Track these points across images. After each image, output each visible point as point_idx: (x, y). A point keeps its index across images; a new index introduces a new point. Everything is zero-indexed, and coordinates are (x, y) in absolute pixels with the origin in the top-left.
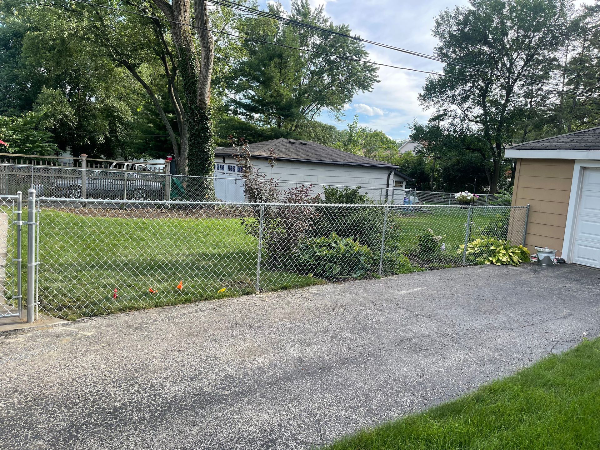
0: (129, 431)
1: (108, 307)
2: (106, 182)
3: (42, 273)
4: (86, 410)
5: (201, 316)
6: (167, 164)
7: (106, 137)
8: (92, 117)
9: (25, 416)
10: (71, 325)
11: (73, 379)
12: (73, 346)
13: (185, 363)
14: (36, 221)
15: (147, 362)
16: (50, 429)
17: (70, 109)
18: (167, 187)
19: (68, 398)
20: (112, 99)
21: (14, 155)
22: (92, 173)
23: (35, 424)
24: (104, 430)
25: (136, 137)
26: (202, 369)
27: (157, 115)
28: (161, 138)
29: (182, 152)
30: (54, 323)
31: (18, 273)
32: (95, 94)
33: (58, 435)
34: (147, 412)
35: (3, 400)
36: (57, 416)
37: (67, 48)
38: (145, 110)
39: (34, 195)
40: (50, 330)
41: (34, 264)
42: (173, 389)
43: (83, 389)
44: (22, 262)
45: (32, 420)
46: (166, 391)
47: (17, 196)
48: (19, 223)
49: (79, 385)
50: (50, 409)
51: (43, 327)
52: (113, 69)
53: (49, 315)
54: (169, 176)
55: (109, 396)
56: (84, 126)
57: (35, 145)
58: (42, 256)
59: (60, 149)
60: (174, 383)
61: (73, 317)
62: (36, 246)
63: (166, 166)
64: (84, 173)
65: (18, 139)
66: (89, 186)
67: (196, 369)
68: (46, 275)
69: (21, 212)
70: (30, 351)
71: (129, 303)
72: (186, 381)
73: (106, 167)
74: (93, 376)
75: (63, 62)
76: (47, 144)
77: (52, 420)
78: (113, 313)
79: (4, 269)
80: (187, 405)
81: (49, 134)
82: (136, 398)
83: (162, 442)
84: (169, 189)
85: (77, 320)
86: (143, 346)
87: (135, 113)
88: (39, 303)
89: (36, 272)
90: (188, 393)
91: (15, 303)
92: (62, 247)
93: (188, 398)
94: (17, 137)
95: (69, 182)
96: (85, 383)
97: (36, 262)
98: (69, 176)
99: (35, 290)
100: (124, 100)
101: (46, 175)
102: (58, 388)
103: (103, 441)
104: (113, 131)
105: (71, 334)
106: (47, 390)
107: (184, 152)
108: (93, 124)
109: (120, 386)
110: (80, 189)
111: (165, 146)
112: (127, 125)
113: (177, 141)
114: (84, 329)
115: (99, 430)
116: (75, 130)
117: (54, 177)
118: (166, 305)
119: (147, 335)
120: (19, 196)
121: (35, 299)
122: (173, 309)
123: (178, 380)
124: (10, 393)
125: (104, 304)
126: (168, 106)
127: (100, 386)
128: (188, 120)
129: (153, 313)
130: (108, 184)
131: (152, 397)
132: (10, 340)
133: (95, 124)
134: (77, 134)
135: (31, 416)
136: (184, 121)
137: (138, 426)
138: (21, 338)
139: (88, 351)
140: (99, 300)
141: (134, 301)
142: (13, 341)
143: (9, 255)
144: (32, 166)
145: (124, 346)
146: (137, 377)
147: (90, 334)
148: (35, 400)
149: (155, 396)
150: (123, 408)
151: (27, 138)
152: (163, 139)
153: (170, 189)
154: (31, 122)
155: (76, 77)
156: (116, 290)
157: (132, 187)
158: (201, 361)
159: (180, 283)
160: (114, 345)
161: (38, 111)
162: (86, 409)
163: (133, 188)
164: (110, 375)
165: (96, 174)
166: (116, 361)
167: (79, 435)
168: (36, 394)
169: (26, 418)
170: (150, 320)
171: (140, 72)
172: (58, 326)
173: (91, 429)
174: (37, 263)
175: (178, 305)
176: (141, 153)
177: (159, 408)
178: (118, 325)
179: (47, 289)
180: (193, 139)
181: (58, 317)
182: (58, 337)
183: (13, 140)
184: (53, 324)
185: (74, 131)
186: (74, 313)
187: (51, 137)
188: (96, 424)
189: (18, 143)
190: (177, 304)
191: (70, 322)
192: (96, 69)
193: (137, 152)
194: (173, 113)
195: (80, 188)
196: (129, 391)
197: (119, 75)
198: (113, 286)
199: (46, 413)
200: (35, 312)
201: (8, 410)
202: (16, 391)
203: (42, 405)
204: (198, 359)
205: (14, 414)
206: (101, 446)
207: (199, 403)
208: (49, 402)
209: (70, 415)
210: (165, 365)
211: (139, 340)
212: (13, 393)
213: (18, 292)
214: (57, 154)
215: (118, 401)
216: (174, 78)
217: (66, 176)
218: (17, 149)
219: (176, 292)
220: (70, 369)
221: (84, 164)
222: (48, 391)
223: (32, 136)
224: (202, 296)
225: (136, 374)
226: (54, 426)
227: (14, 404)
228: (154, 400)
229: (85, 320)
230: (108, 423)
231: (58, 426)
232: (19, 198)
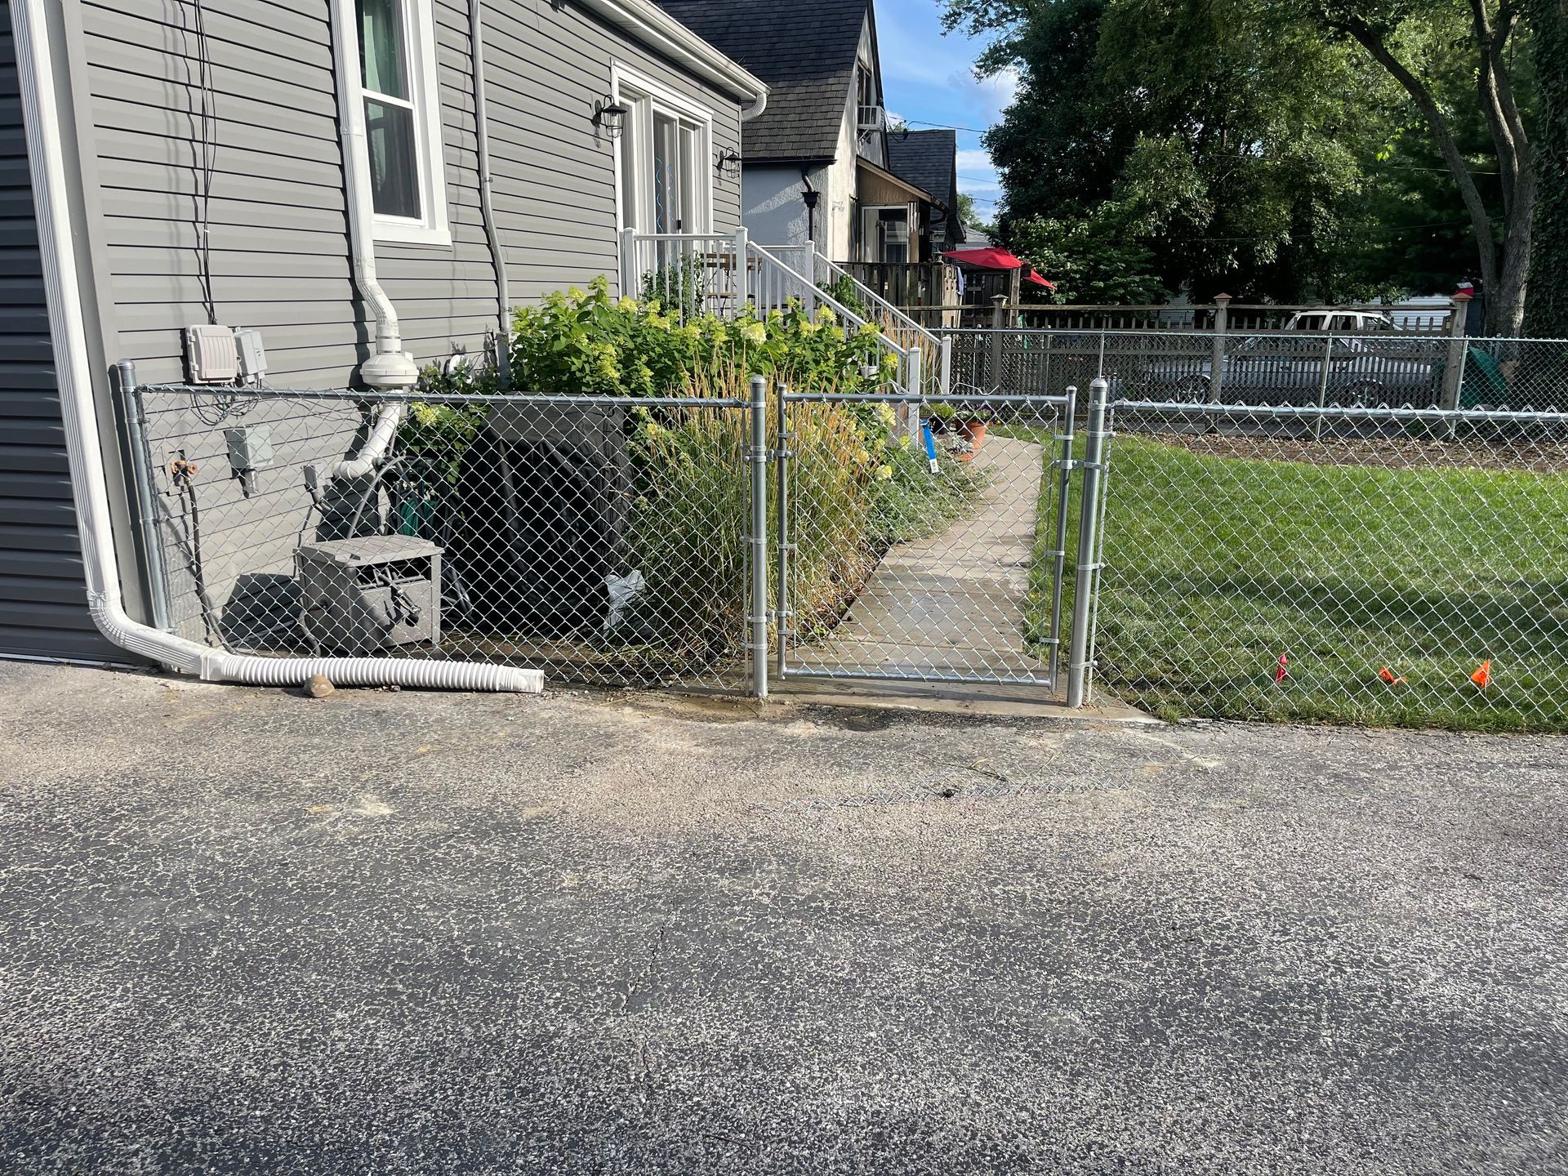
0: (1306, 1073)
1: (1260, 701)
2: (1272, 365)
3: (1107, 589)
4: (1189, 968)
5: (1553, 782)
6: (1459, 306)
7: (1281, 245)
8: (1251, 196)
9: (1046, 937)
10: (1164, 730)
11: (1163, 875)
12: (1167, 786)
13: (1492, 920)
14: (1103, 462)
15: (1366, 883)
16: (1099, 989)
17: (1198, 182)
18: (1449, 374)
19: (1147, 921)
20: (1308, 139)
21: (1066, 307)
22: (1238, 341)
23: (1067, 963)
24: (1235, 1044)
25: (1367, 236)
26: (1549, 957)
27: (1437, 163)
28: (1441, 232)
29: (1507, 269)
30: (1124, 717)
31: (1056, 583)
32: (1263, 134)
33: (1115, 1011)
34: (1361, 1035)
35: (1003, 880)
36: (1117, 960)
37: (1202, 20)
38: (1401, 153)
39: (1104, 395)
40: (1114, 734)
41: (1091, 566)
42: (1446, 991)
43: (1187, 908)
44: (1066, 559)
45: (1060, 953)
46: (1423, 991)
47: (1066, 398)
48: (1066, 464)
49: (1175, 894)
50: (1103, 936)
51: (1101, 722)
52: (1318, 51)
53: (1115, 696)
54: (1462, 341)
55: (1252, 950)
56: (1229, 223)
57: (1111, 282)
58: (1109, 547)
59: (1166, 287)
60: (1449, 972)
61: (1170, 711)
62: (1098, 523)
63: (1454, 312)
64: (1219, 345)
65: (1076, 272)
66: (1228, 378)
67: (1526, 951)
68: (1117, 595)
69: (1071, 437)
70: (1068, 776)
71: (1318, 701)
72: (1490, 980)
73: (1276, 327)
74: (1213, 882)
75: (1190, 62)
76: (1137, 279)
77: (1106, 967)
78: (1271, 721)
79: (1027, 573)
80: (1490, 1058)
81: (1144, 252)
82: (1329, 981)
83: (1404, 1142)
84: (1458, 381)
85: (1180, 720)
86: (1355, 833)
87: (1368, 165)
88: (1096, 663)
89: (1093, 586)
90: (1497, 1019)
91: (1044, 653)
92: (1157, 531)
93: (1497, 1035)
94: (1075, 267)
95: (1181, 370)
96: (1190, 895)
97: (1095, 561)
98: (1181, 353)
99: (1090, 630)
100: (1341, 136)
101: (1131, 352)
102: (1125, 888)
103: (1231, 1075)
104: (1301, 228)
105: (1163, 754)
106: (1099, 885)
107: (1515, 267)
108: (1250, 213)
109: (1285, 933)
110: (1205, 385)
111: (1453, 255)
112: (1345, 207)
113: (1495, 235)
114: (1195, 748)
115: (1220, 1038)
116: (1205, 236)
117: (1149, 357)
118: (1431, 727)
119: (1369, 804)
120: (1071, 399)
121: (1088, 652)
122: (1454, 741)
123: (1465, 968)
124: (1019, 868)
125: (1249, 691)
126: (1474, 134)
127: (1229, 915)
128: (1540, 164)
129: (1390, 743)
130: (1278, 372)
131: (1379, 994)
132: (1027, 740)
133: (1255, 214)
134: (1208, 246)
135: (1057, 941)
136: (1522, 171)
137: (1334, 1066)
138: (1050, 742)
139: (1204, 809)
140: (1238, 678)
141: (1334, 696)
142: (1033, 743)
143: (1040, 540)
144: (1102, 332)
145: (1300, 819)
146: (1333, 920)
147: (1211, 765)
148: (1069, 903)
149: (1387, 994)
150: (1291, 999)
151: (1095, 268)
152: (1449, 234)
153: (1462, 382)
154: (1107, 225)
155: (1218, 95)
156: (1285, 660)
157: (1343, 377)
158: (1547, 929)
159: (1485, 666)
160: (1272, 809)
161: (1123, 198)
162: (1192, 965)
163: (1345, 380)
164: (1258, 892)
165: (1249, 345)
166: (1277, 857)
167: (1168, 1032)
168: (1073, 887)
169: (1048, 941)
170: (1379, 761)
171: (1397, 45)
172: (1133, 726)
173: (1200, 1024)
174: (1097, 566)
175: (1472, 733)
176: (1376, 282)
177: (1399, 1035)
178: (1283, 755)
179: (1114, 630)
180: (1552, 223)
181: (1136, 706)
182: (1132, 756)
183: (1066, 273)
184: (1123, 720)
185: (1202, 238)
186: (1174, 703)
187: (1147, 261)
188: (1216, 1016)
189: (1076, 279)
190: (1468, 728)
191: (1163, 723)
192: (1273, 62)
193: (1366, 281)
194: (1488, 150)
195: (1206, 382)
196: (1309, 954)
197: (1333, 67)
198: (1276, 647)
199: (1092, 945)
200: (1086, 683)
201: (1010, 908)
202: (1031, 868)
203: (1085, 921)
204: (1534, 918)
205: (1022, 922)
206: (1225, 1086)
207: (1532, 1063)
208: (1102, 919)
209: (1149, 968)
210: (1421, 909)
211: (1343, 815)
212: (1024, 871)
213: (1053, 628)
214: (1159, 299)
215: (1277, 974)
216: (1502, 45)
217: (1175, 353)
218: (1073, 295)
219: (1469, 692)
220: (1156, 844)
221: (1221, 320)
222: (1101, 888)
223: (1105, 262)
224: (1557, 719)
225: (1332, 912)
226: (1108, 984)
227: (1024, 898)
228: (1385, 1007)
229: (1199, 725)
230: (1247, 1027)
231: (1118, 989)
232: (1070, 403)
